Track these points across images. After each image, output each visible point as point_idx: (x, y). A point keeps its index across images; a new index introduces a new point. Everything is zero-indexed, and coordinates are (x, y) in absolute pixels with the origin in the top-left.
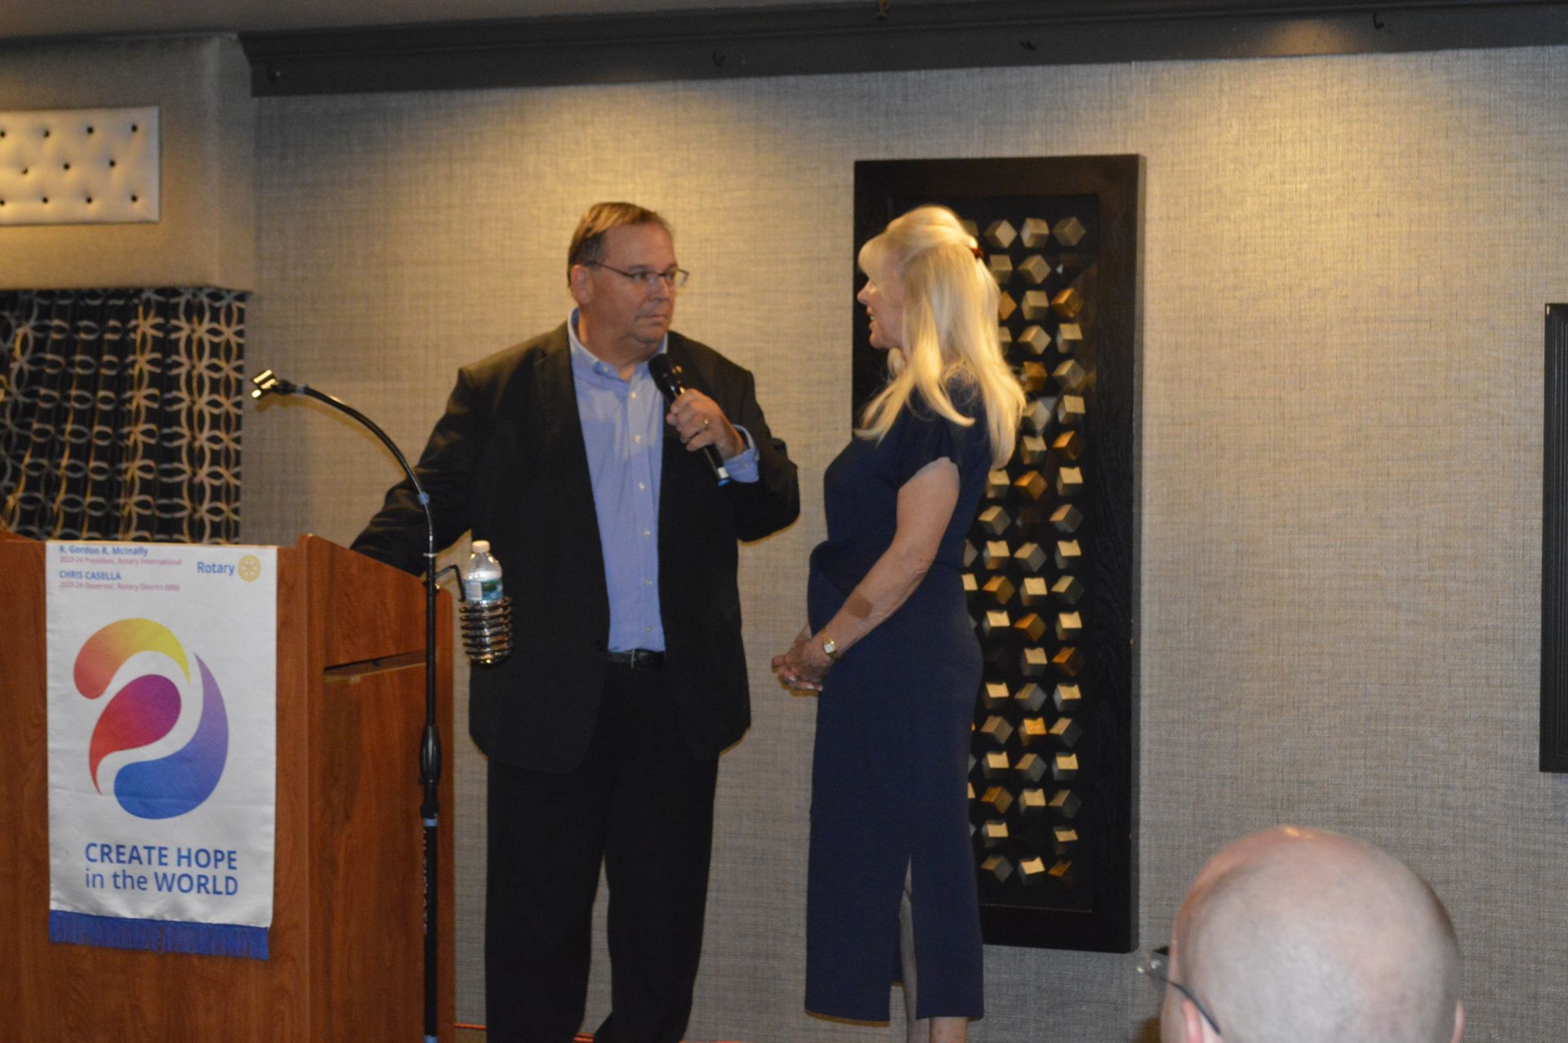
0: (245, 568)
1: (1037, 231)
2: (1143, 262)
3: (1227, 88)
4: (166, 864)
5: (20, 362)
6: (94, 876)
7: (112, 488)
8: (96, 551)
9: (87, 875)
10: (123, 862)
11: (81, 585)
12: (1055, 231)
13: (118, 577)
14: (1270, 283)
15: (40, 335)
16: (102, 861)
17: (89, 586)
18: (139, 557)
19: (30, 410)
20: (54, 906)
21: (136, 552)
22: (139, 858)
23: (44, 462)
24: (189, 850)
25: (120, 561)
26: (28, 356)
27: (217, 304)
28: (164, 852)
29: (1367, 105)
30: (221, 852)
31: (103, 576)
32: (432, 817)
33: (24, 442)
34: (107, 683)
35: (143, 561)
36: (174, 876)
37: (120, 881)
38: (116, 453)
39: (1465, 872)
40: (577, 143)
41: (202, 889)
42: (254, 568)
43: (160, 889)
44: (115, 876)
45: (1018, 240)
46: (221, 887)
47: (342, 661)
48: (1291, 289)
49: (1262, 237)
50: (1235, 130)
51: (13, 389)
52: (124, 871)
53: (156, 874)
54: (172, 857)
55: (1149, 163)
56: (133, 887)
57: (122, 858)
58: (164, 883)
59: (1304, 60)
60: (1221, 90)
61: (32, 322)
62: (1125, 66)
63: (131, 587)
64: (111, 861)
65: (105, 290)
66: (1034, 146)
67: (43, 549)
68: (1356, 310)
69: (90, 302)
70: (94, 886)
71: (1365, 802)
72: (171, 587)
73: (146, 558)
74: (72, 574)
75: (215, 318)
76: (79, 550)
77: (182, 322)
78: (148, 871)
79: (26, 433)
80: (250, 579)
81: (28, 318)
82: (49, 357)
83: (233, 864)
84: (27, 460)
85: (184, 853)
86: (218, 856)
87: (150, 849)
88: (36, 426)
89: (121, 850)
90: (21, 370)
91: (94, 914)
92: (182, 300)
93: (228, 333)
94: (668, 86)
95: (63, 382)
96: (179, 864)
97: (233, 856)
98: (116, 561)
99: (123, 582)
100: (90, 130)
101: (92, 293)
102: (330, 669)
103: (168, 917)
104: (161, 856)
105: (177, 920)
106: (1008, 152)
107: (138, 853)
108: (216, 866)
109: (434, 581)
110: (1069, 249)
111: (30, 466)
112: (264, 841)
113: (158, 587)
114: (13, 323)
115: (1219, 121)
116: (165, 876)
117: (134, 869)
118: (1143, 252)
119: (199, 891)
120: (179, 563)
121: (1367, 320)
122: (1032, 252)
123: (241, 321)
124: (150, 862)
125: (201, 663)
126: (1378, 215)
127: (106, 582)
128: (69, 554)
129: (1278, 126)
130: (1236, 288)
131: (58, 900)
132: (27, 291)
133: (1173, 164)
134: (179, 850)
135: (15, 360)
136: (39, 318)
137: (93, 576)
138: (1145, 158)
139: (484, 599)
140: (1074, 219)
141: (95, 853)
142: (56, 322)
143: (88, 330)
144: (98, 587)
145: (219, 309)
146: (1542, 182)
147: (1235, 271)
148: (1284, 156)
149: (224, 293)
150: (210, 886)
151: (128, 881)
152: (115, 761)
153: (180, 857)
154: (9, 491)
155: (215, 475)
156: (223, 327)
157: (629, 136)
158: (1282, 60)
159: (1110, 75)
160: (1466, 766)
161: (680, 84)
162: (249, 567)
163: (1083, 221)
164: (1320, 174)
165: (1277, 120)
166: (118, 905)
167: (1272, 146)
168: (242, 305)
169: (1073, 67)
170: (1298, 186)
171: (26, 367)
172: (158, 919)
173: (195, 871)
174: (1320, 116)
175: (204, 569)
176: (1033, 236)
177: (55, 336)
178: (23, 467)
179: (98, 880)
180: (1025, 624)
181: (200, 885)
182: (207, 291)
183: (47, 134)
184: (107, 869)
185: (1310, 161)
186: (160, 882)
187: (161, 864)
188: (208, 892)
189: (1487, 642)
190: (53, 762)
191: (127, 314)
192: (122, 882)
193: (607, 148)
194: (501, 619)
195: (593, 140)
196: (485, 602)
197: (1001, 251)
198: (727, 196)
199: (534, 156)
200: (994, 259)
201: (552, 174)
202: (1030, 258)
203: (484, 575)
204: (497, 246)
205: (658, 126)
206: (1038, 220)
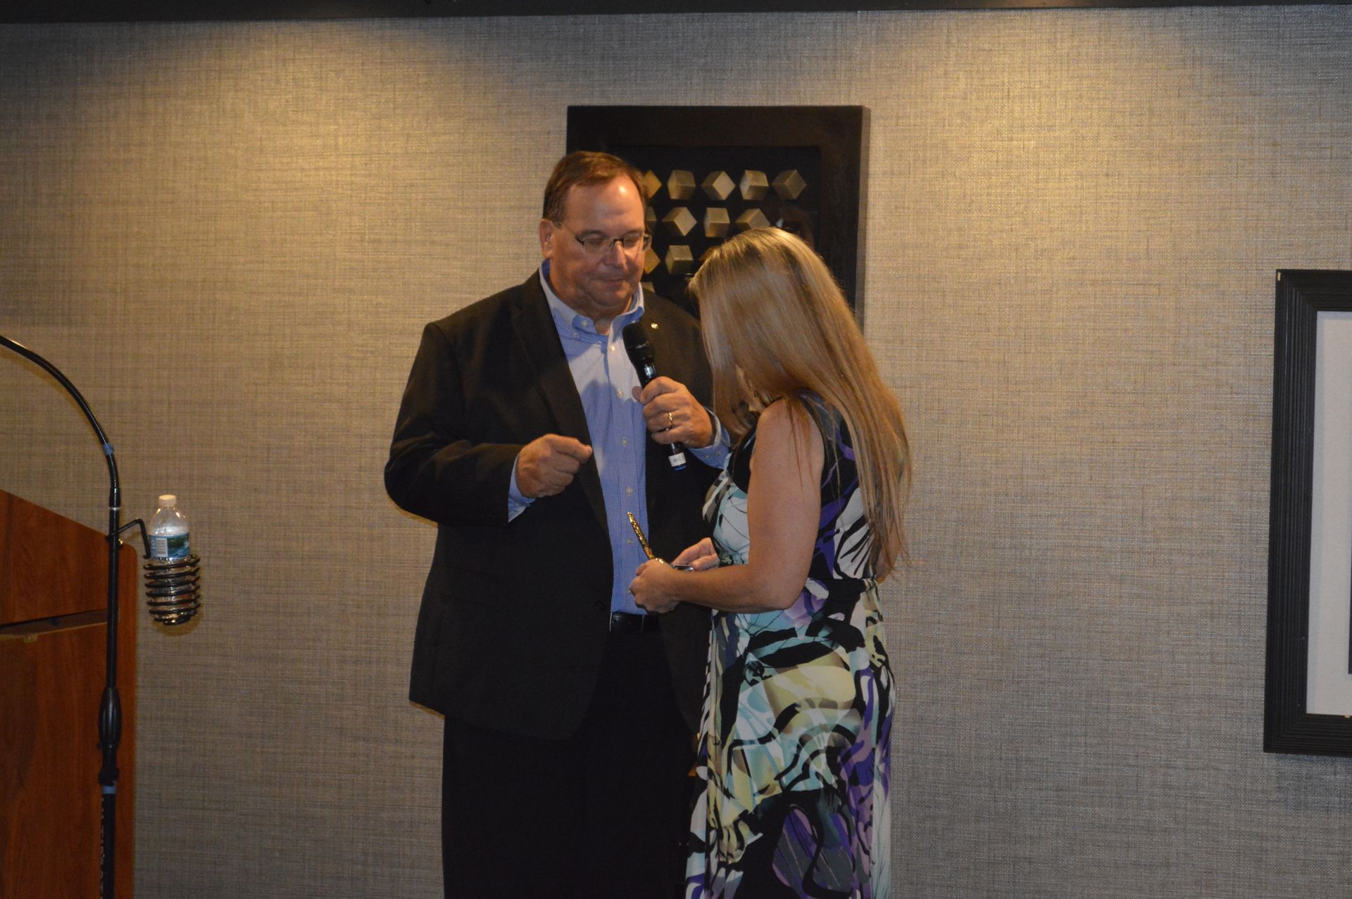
1: (755, 184)
2: (866, 218)
3: (954, 41)
12: (774, 184)
14: (996, 242)
29: (1098, 61)
32: (111, 785)
39: (1186, 854)
40: (278, 81)
45: (736, 193)
47: (18, 618)
48: (1017, 249)
49: (989, 194)
50: (962, 85)
55: (873, 116)
59: (1034, 13)
60: (948, 42)
62: (850, 14)
66: (755, 94)
68: (1083, 272)
71: (1085, 781)
94: (376, 23)
102: (5, 627)
106: (728, 100)
109: (117, 537)
110: (789, 203)
115: (946, 73)
118: (866, 207)
121: (1094, 283)
122: (751, 205)
126: (1107, 175)
129: (1006, 80)
130: (960, 247)
133: (898, 118)
138: (869, 110)
139: (169, 556)
140: (796, 171)
146: (1275, 144)
147: (960, 229)
148: (1012, 112)
157: (333, 74)
158: (1012, 13)
159: (835, 24)
160: (1188, 745)
161: (387, 23)
163: (803, 175)
164: (1049, 131)
165: (1006, 74)
167: (1000, 101)
169: (797, 14)
170: (1026, 143)
174: (1049, 71)
176: (752, 188)
185: (1039, 118)
189: (1212, 617)
193: (308, 86)
194: (188, 578)
195: (294, 79)
196: (171, 559)
197: (718, 203)
198: (434, 139)
199: (231, 94)
200: (711, 212)
201: (250, 112)
202: (749, 211)
203: (171, 531)
204: (191, 187)
205: (363, 64)
206: (758, 173)
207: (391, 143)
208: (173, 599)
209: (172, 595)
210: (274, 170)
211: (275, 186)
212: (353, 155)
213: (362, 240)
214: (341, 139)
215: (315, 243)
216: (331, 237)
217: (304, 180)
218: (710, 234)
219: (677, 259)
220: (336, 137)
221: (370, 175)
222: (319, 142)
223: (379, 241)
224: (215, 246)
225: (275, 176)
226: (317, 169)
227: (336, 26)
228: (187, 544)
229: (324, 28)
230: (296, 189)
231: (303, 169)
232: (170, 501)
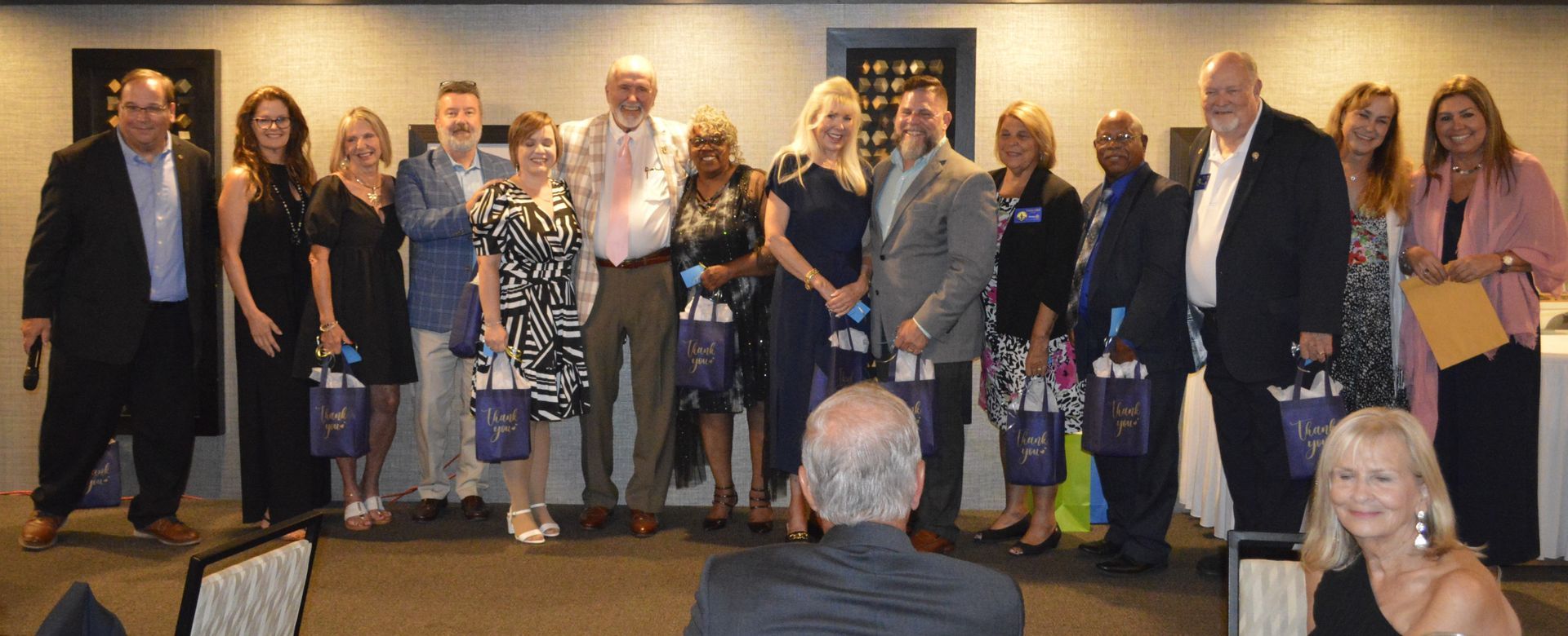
2: (220, 102)
3: (259, 19)
50: (264, 39)
55: (222, 53)
60: (257, 20)
62: (210, 6)
66: (166, 44)
106: (153, 46)
110: (183, 95)
115: (256, 34)
118: (220, 96)
121: (328, 131)
133: (235, 55)
138: (220, 52)
140: (186, 79)
148: (287, 52)
158: (286, 6)
163: (190, 81)
164: (304, 61)
165: (284, 35)
167: (282, 47)
170: (294, 66)
174: (304, 33)
185: (300, 55)
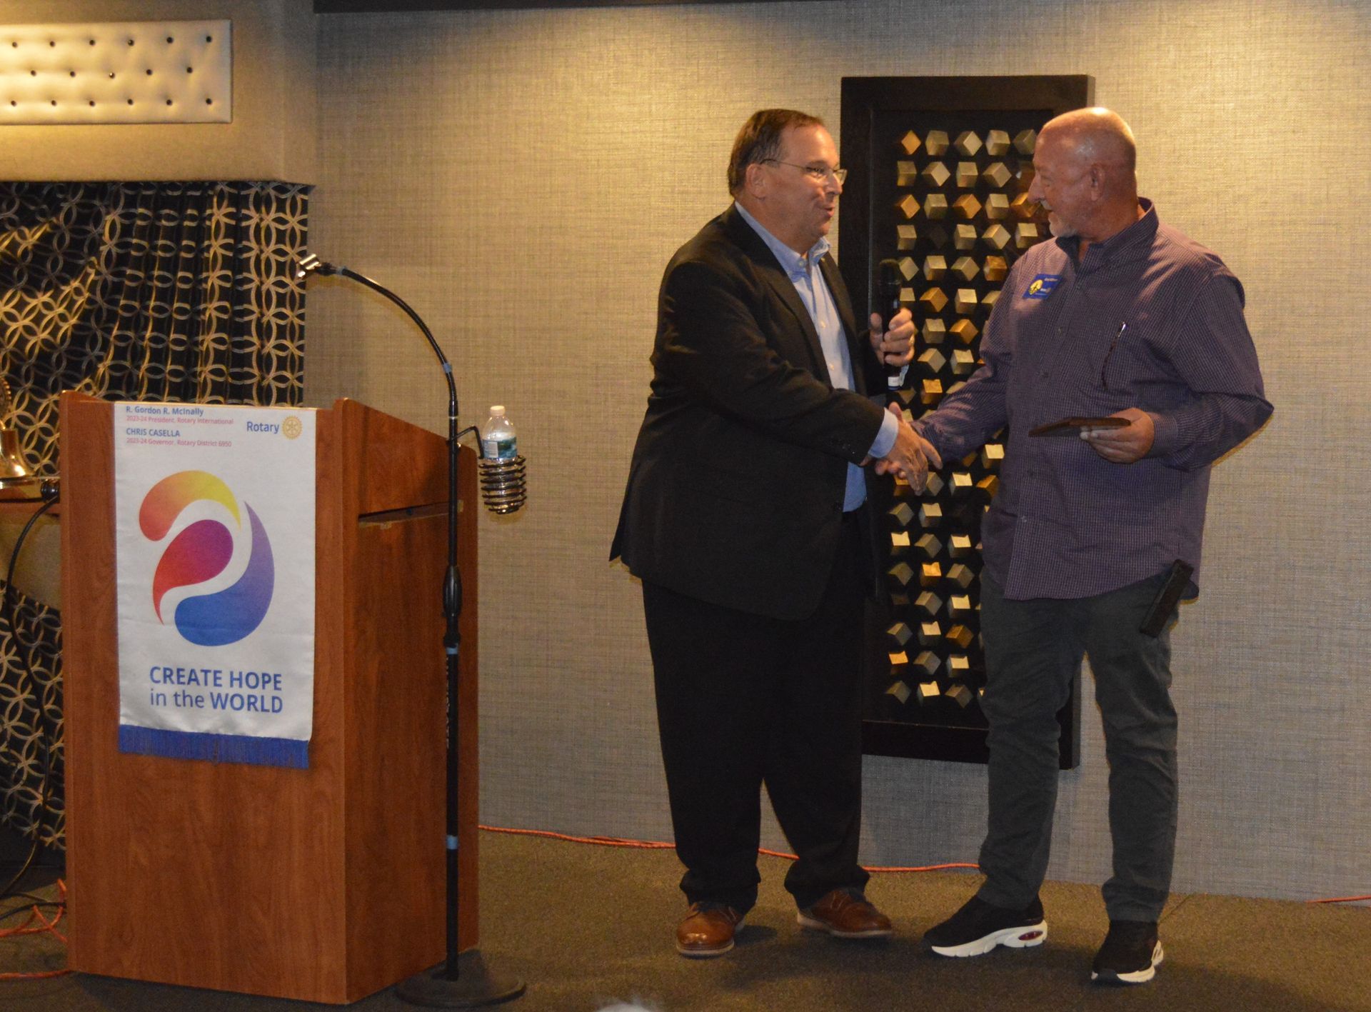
0: (288, 428)
1: (999, 142)
4: (220, 685)
5: (109, 245)
6: (158, 696)
7: (190, 358)
8: (157, 411)
9: (152, 695)
10: (183, 683)
11: (145, 441)
12: (1016, 141)
13: (178, 434)
14: (1201, 189)
15: (127, 222)
16: (165, 682)
17: (151, 442)
18: (195, 417)
19: (118, 288)
20: (123, 721)
21: (193, 412)
22: (196, 680)
23: (131, 334)
24: (241, 674)
25: (179, 420)
26: (115, 241)
27: (283, 197)
28: (218, 675)
30: (268, 675)
31: (164, 433)
32: (453, 646)
33: (112, 317)
34: (167, 528)
35: (199, 421)
36: (227, 695)
37: (180, 700)
38: (193, 327)
40: (601, 58)
41: (252, 706)
42: (296, 427)
43: (215, 706)
44: (176, 695)
45: (983, 149)
46: (268, 705)
47: (374, 510)
48: (1217, 195)
49: (1193, 149)
50: (1172, 55)
51: (103, 269)
52: (184, 691)
53: (211, 694)
54: (225, 680)
55: (1096, 82)
56: (192, 705)
57: (182, 680)
58: (218, 702)
61: (119, 210)
63: (189, 443)
64: (172, 682)
65: (183, 183)
66: (998, 67)
67: (111, 409)
68: (1274, 214)
69: (170, 193)
70: (158, 703)
72: (222, 444)
73: (202, 418)
74: (137, 431)
75: (281, 208)
76: (142, 410)
77: (252, 212)
78: (205, 691)
79: (115, 308)
80: (294, 437)
81: (115, 207)
82: (135, 241)
83: (278, 685)
84: (115, 332)
85: (236, 675)
86: (265, 679)
87: (206, 672)
88: (122, 302)
89: (181, 673)
90: (109, 253)
91: (158, 728)
92: (252, 192)
93: (293, 222)
95: (147, 263)
96: (232, 685)
97: (278, 679)
98: (176, 420)
99: (182, 438)
100: (170, 40)
101: (172, 185)
102: (362, 517)
103: (222, 732)
104: (216, 678)
105: (231, 734)
106: (975, 71)
107: (196, 676)
108: (264, 687)
109: (456, 441)
111: (117, 337)
112: (305, 667)
113: (213, 444)
114: (103, 210)
115: (1159, 47)
116: (219, 696)
117: (192, 690)
119: (249, 709)
120: (231, 422)
122: (996, 159)
123: (304, 211)
124: (206, 684)
125: (250, 511)
127: (166, 438)
128: (134, 414)
131: (126, 716)
132: (114, 183)
133: (1118, 85)
134: (232, 673)
135: (104, 244)
136: (125, 206)
137: (156, 433)
138: (1094, 78)
139: (499, 457)
141: (158, 675)
142: (141, 210)
143: (169, 218)
144: (160, 442)
145: (285, 200)
148: (1214, 79)
149: (289, 187)
150: (258, 705)
151: (188, 700)
152: (176, 595)
153: (232, 679)
154: (100, 359)
155: (281, 347)
156: (288, 217)
157: (646, 52)
159: (1065, 5)
161: (691, 8)
162: (291, 426)
164: (1245, 95)
166: (179, 721)
168: (306, 197)
170: (1226, 105)
171: (115, 250)
172: (215, 733)
173: (245, 691)
174: (1245, 44)
175: (253, 427)
176: (996, 145)
177: (139, 222)
178: (112, 339)
179: (161, 698)
180: (985, 484)
181: (249, 704)
182: (276, 184)
183: (131, 43)
184: (169, 689)
185: (1237, 84)
186: (215, 701)
187: (216, 685)
188: (256, 710)
190: (122, 596)
191: (202, 204)
192: (182, 700)
193: (626, 62)
194: (517, 475)
195: (614, 56)
196: (501, 460)
197: (968, 158)
198: (731, 106)
199: (562, 69)
200: (962, 165)
201: (578, 85)
202: (993, 164)
203: (500, 436)
204: (530, 148)
205: (672, 43)
206: (1002, 132)
207: (696, 110)
208: (503, 493)
209: (501, 490)
210: (599, 133)
211: (600, 146)
212: (664, 120)
213: (673, 192)
214: (654, 107)
215: (633, 194)
216: (647, 189)
217: (624, 141)
218: (961, 184)
219: (934, 205)
220: (650, 105)
221: (678, 137)
222: (636, 109)
223: (687, 193)
224: (550, 197)
225: (599, 138)
226: (634, 132)
227: (648, 11)
228: (514, 447)
229: (638, 12)
230: (618, 149)
231: (622, 133)
232: (502, 410)
